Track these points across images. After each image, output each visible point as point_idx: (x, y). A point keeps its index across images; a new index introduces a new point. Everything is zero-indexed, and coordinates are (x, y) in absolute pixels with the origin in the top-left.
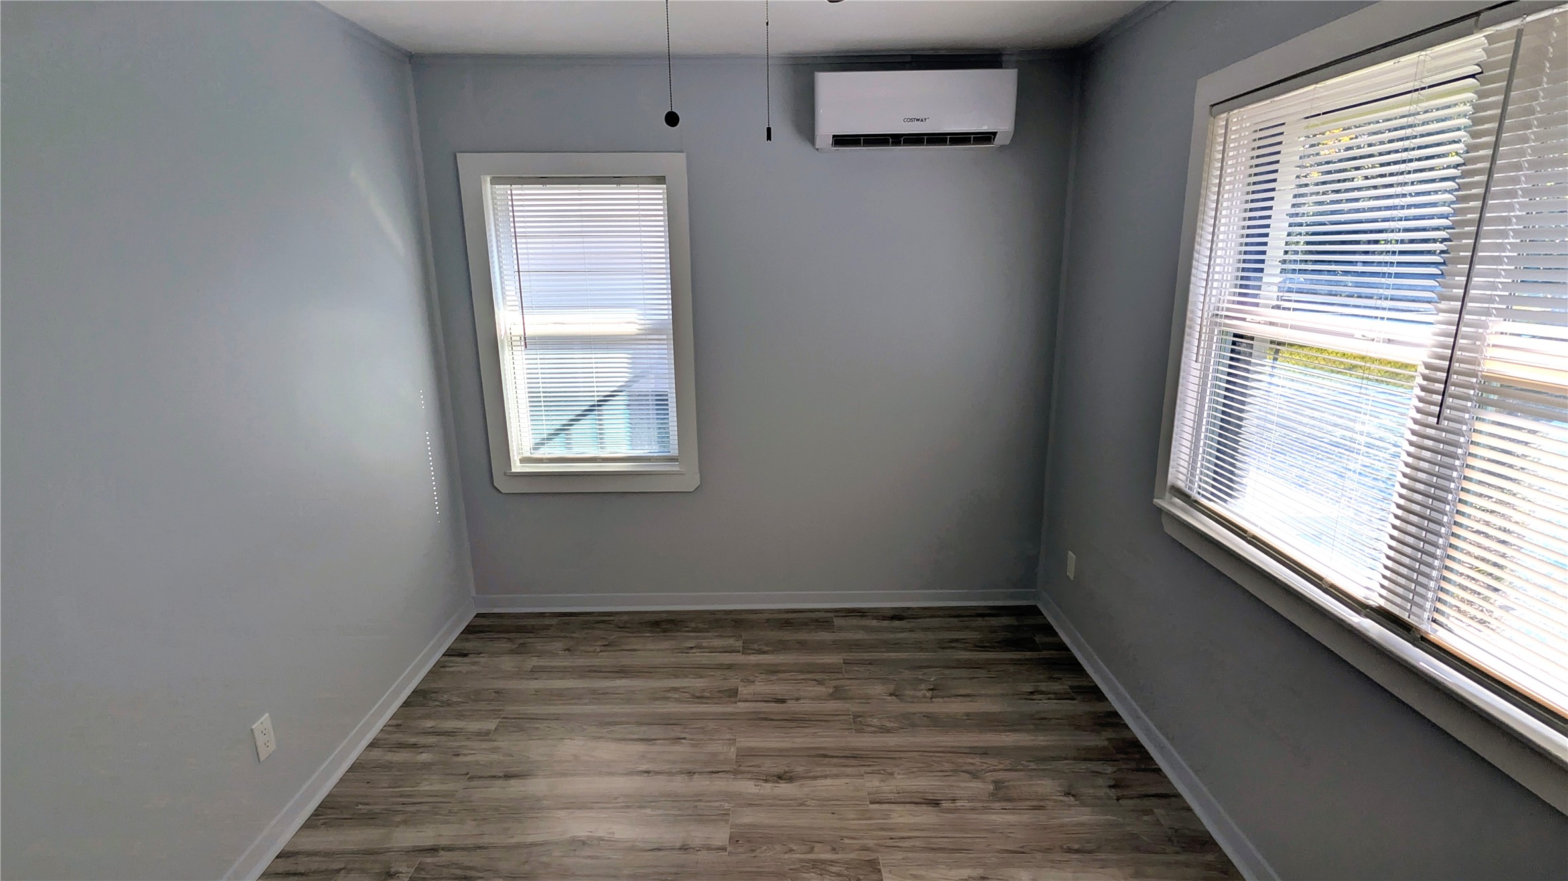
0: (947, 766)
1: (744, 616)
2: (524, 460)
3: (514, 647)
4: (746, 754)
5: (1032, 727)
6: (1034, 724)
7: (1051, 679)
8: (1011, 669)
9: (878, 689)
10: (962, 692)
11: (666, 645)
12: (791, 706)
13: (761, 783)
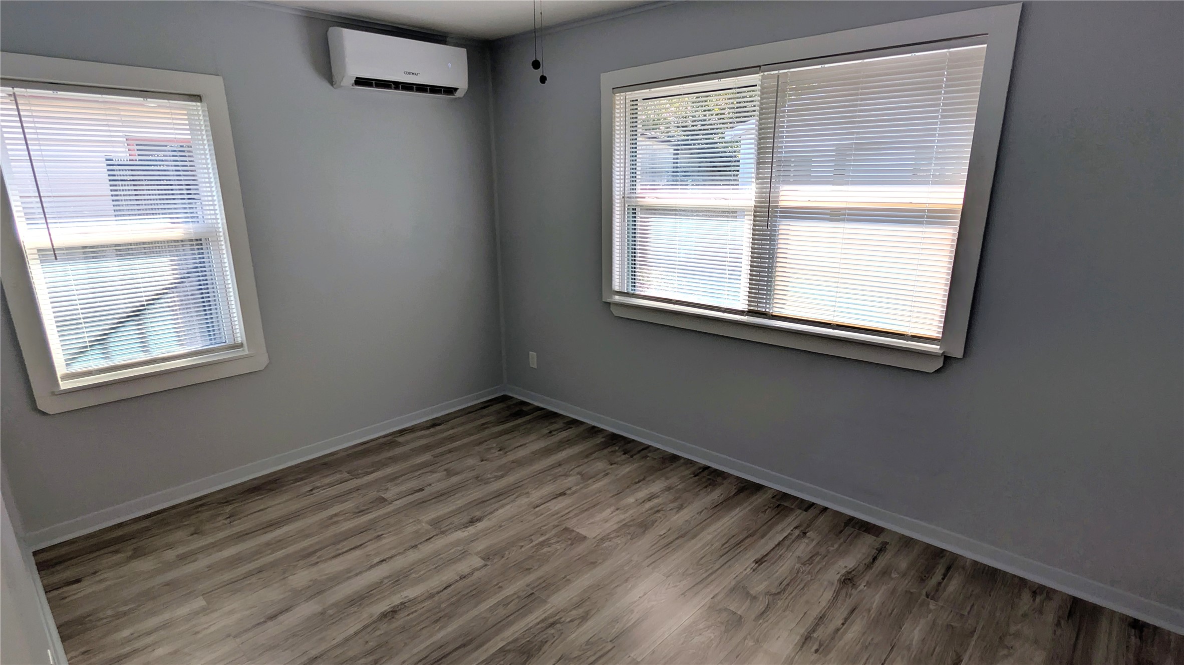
0: (549, 478)
1: (326, 460)
2: (68, 377)
3: (130, 553)
4: (435, 523)
5: (567, 446)
6: (568, 444)
7: (552, 423)
8: (529, 426)
9: (470, 462)
10: (518, 444)
11: (285, 497)
12: (428, 490)
13: (464, 530)
